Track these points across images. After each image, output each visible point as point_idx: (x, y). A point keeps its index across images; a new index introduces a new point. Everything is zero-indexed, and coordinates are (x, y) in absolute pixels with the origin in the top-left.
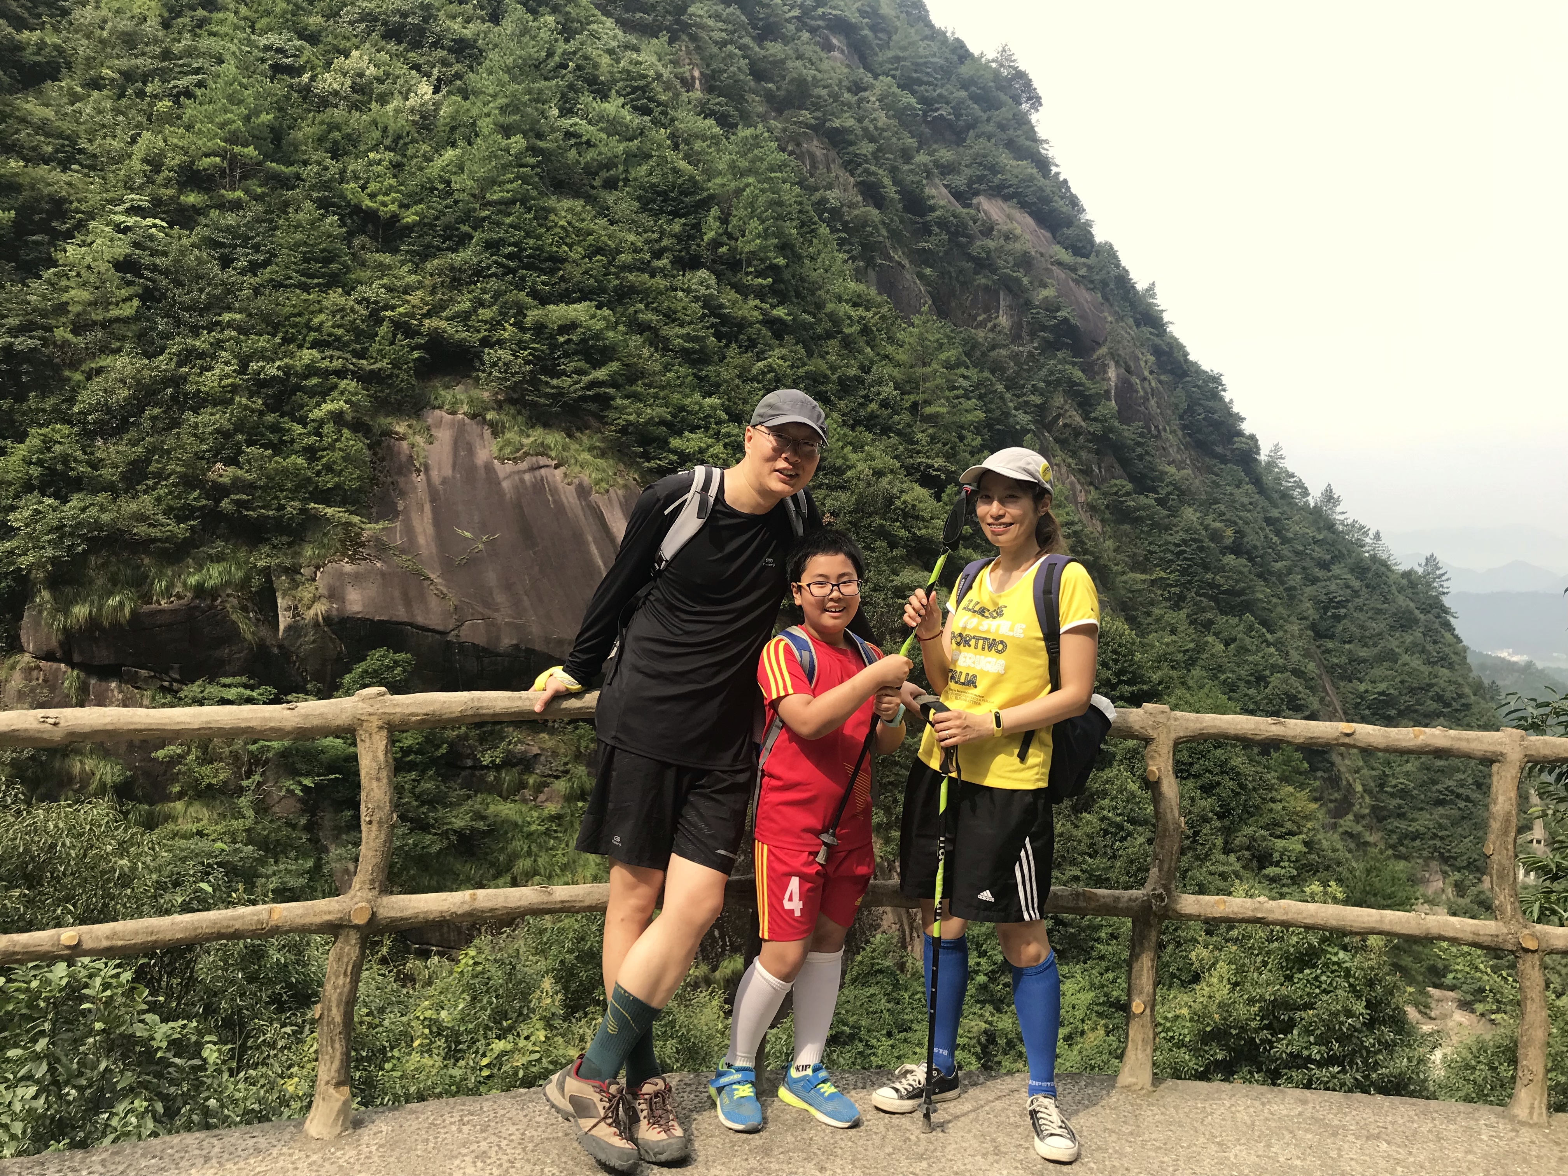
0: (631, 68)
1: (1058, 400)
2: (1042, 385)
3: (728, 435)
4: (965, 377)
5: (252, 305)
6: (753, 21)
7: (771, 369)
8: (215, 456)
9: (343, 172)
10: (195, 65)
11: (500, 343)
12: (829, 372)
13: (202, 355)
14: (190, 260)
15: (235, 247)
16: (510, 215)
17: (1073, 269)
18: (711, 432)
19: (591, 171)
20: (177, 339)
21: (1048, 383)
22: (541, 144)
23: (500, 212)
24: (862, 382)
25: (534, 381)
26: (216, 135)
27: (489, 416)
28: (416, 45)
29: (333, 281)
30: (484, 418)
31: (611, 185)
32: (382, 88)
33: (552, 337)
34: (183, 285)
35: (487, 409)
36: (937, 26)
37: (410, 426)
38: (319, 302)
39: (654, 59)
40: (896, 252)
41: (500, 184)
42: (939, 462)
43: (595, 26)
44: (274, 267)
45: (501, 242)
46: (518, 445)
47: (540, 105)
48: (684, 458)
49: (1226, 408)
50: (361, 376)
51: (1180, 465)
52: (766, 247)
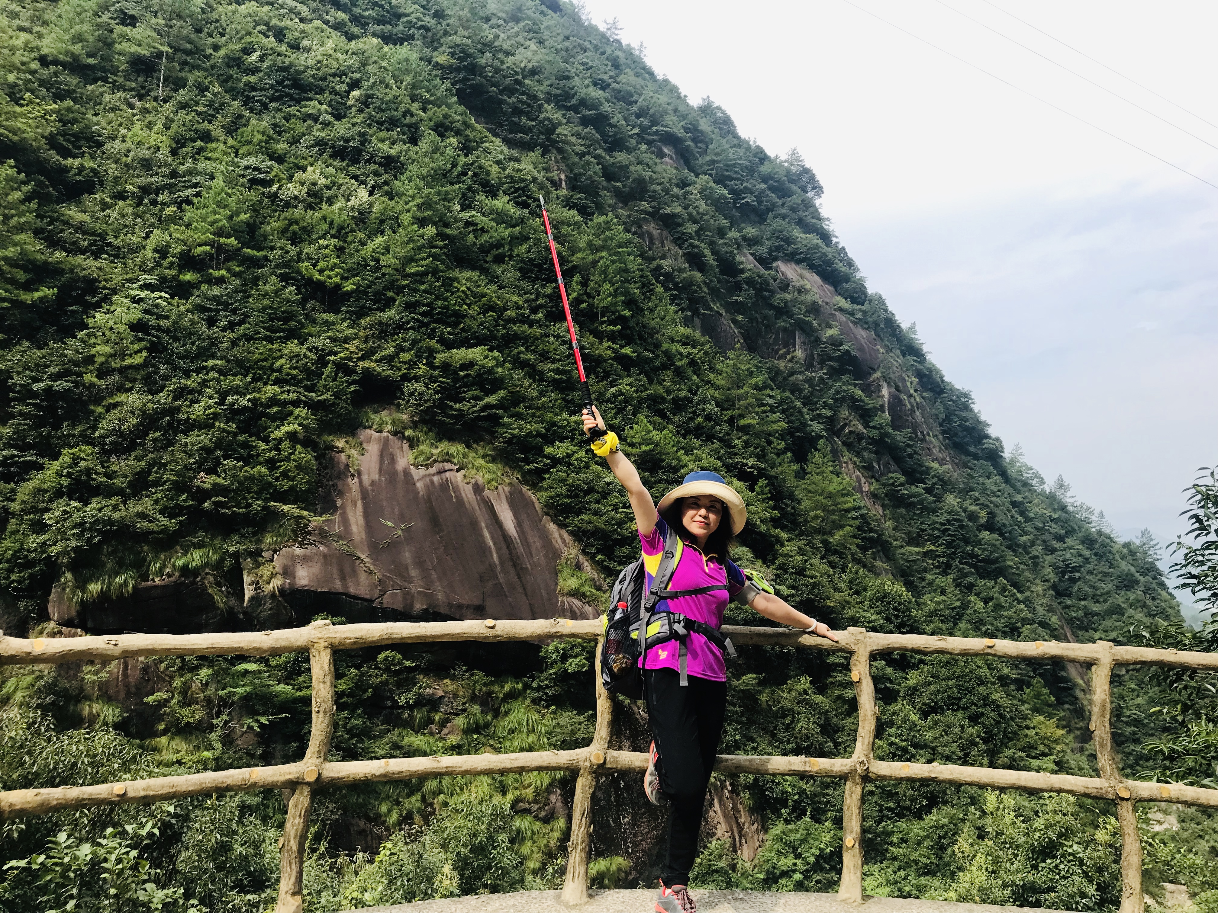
0: (514, 174)
1: (844, 413)
2: (831, 401)
4: (771, 397)
5: (230, 353)
6: (605, 137)
7: (621, 393)
8: (200, 467)
9: (300, 254)
10: (194, 181)
11: (417, 378)
12: (665, 395)
13: (192, 392)
14: (185, 321)
15: (218, 311)
16: (423, 283)
17: (852, 314)
18: (576, 441)
19: (485, 249)
20: (174, 380)
21: (836, 400)
22: (448, 231)
23: (416, 281)
24: (690, 401)
25: (441, 405)
26: (207, 230)
27: (408, 433)
28: (355, 161)
29: (291, 335)
30: (403, 435)
31: (499, 260)
32: (329, 193)
33: (455, 372)
34: (179, 340)
35: (405, 428)
36: (743, 137)
37: (347, 442)
38: (280, 350)
39: (531, 167)
40: (715, 304)
41: (416, 261)
42: (752, 462)
43: (487, 145)
44: (248, 325)
45: (418, 304)
46: (429, 455)
47: (446, 203)
48: (555, 461)
49: (976, 417)
50: (311, 405)
51: (941, 462)
52: (616, 303)
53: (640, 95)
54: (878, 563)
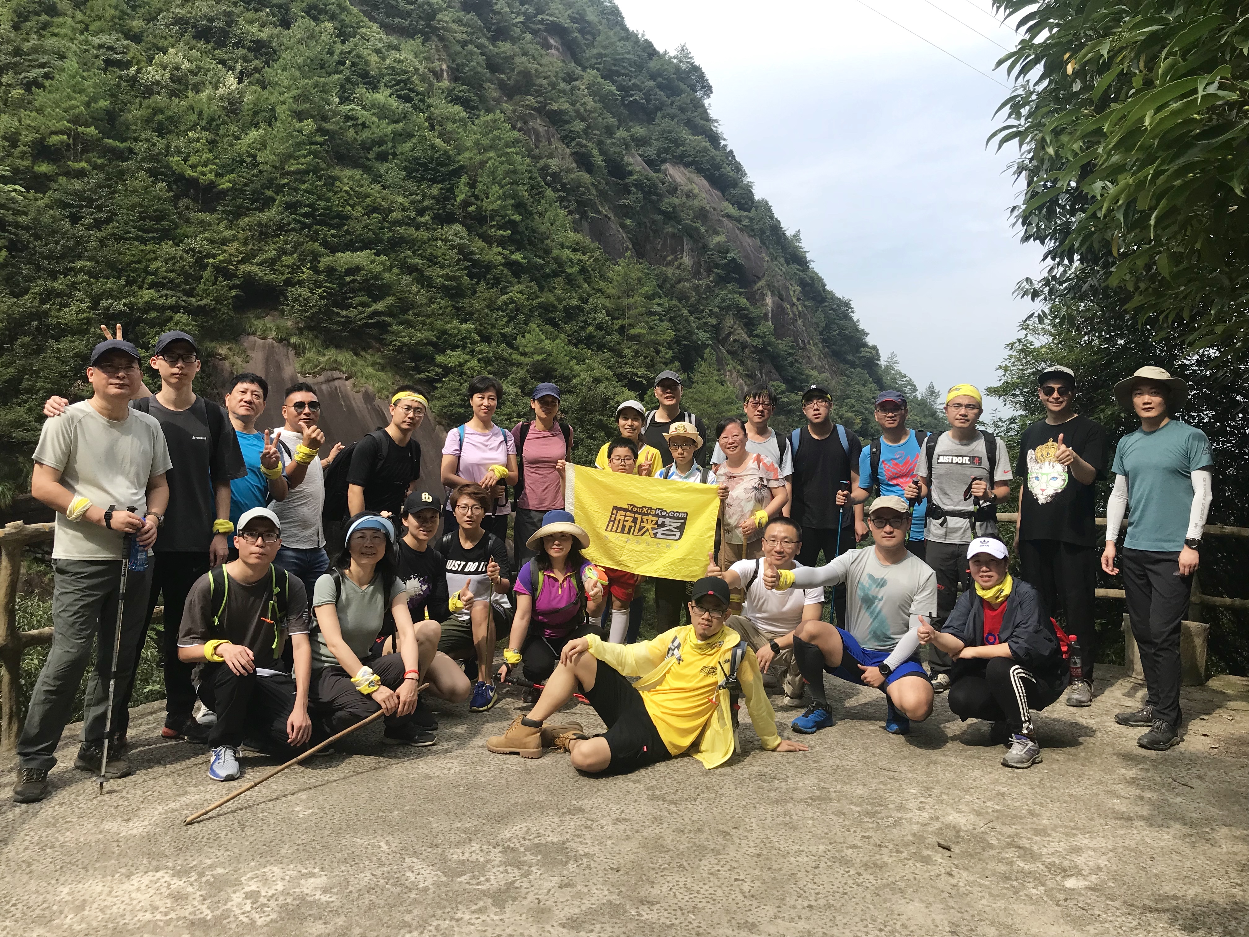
0: (395, 65)
1: (729, 321)
2: (717, 310)
3: (481, 352)
4: (659, 305)
5: (99, 254)
6: (488, 25)
7: (512, 301)
8: (76, 375)
9: (168, 146)
10: (42, 61)
11: (300, 283)
12: (556, 303)
13: (59, 295)
14: (46, 218)
15: (82, 207)
16: (304, 182)
17: (739, 220)
18: (468, 350)
19: (366, 147)
20: (39, 282)
21: (721, 308)
22: (327, 126)
23: (296, 180)
24: (582, 310)
25: (328, 312)
26: (63, 118)
27: (293, 340)
28: (221, 44)
29: (165, 235)
30: (289, 342)
31: (383, 157)
32: (197, 79)
33: (341, 277)
34: (41, 239)
35: (291, 335)
36: (631, 29)
37: (230, 349)
38: (154, 252)
39: (411, 57)
40: (603, 206)
41: (297, 158)
42: (641, 371)
43: (364, 30)
44: (115, 224)
45: (298, 204)
46: (316, 363)
47: (325, 96)
48: (447, 370)
49: (854, 326)
50: (191, 311)
51: (821, 370)
52: (505, 207)
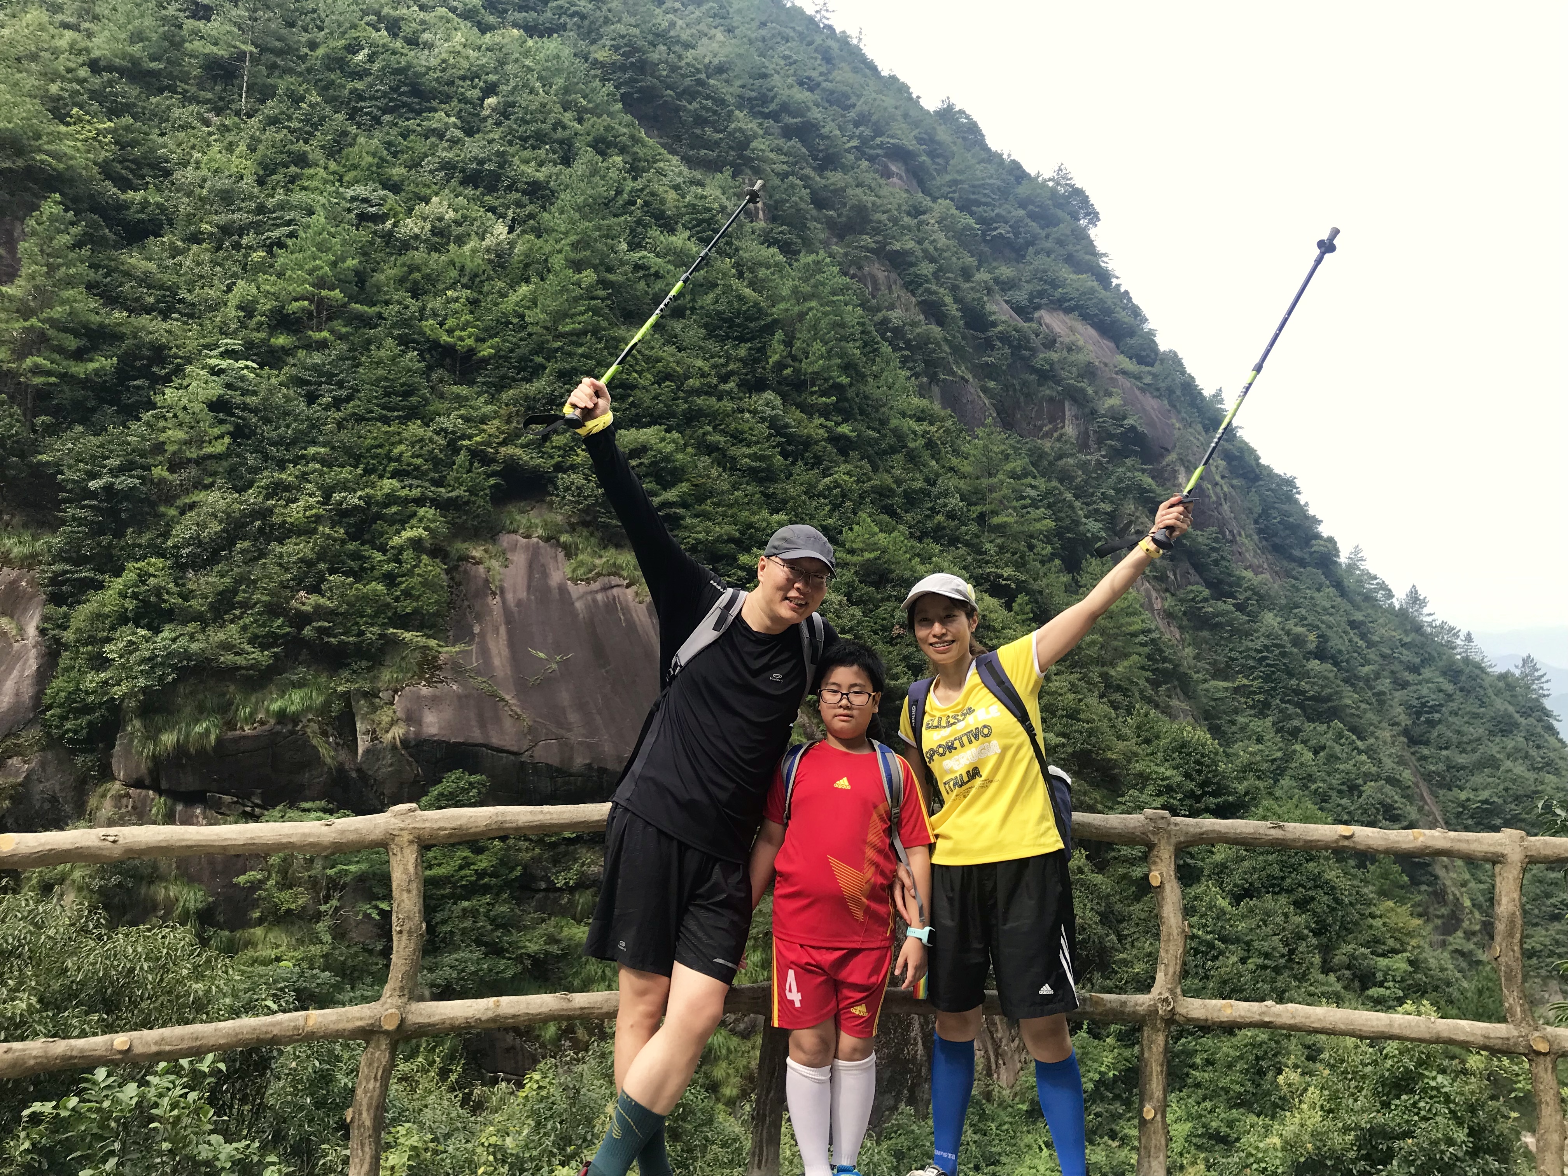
0: (696, 202)
1: (1129, 507)
2: (1112, 492)
4: (1032, 486)
5: (335, 438)
6: (813, 152)
7: (837, 485)
8: (299, 584)
9: (422, 309)
10: (287, 218)
11: (573, 468)
12: (894, 486)
13: (288, 488)
14: (278, 398)
15: (320, 384)
16: (581, 345)
17: (1138, 378)
20: (266, 473)
21: (1118, 491)
22: (611, 277)
23: (572, 343)
24: (928, 495)
26: (305, 281)
27: (564, 538)
28: (492, 189)
29: (412, 414)
30: (558, 541)
31: (679, 313)
32: (460, 230)
34: (271, 422)
35: (561, 532)
36: (993, 149)
37: (486, 551)
38: (399, 434)
39: (718, 193)
40: (959, 367)
41: (572, 316)
42: (1008, 572)
43: (661, 164)
44: (357, 402)
45: (573, 372)
46: (591, 566)
47: (609, 241)
49: (1302, 511)
50: (441, 505)
51: (1257, 571)
52: (829, 367)
53: (859, 97)
54: (1175, 702)
